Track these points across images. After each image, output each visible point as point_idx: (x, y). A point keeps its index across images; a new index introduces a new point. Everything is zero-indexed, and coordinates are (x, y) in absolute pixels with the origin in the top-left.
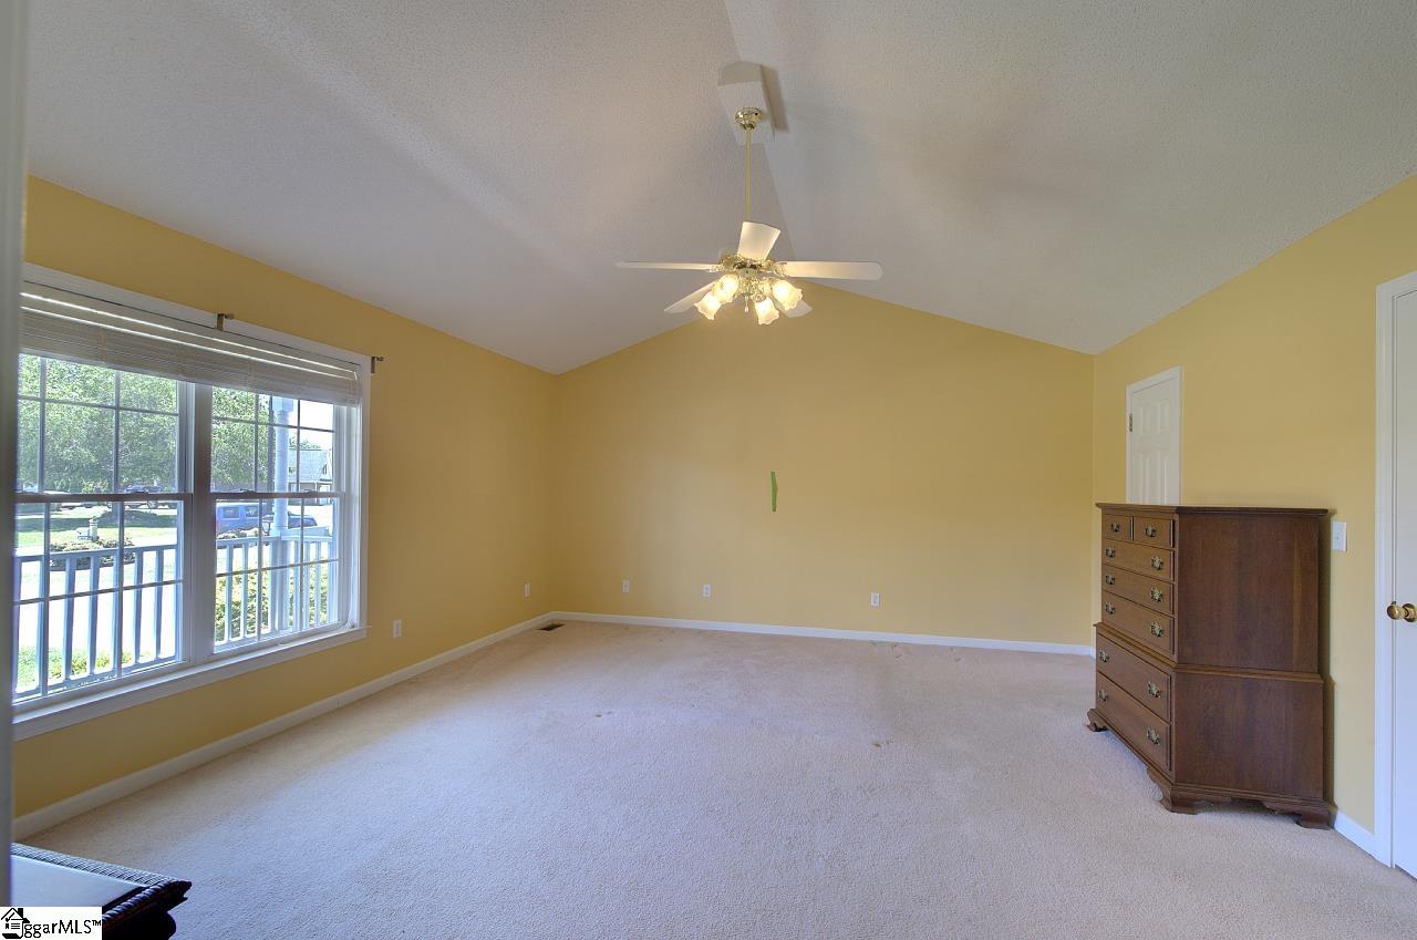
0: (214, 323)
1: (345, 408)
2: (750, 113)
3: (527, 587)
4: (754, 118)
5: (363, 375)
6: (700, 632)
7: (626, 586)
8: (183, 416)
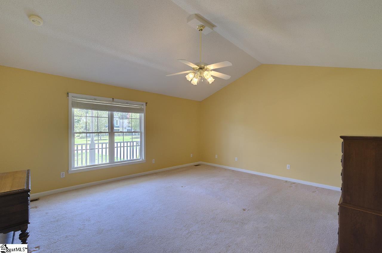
0: (112, 100)
1: (141, 114)
2: (200, 27)
3: (191, 155)
4: (201, 28)
5: (144, 107)
6: (233, 171)
7: (216, 156)
8: (109, 118)
